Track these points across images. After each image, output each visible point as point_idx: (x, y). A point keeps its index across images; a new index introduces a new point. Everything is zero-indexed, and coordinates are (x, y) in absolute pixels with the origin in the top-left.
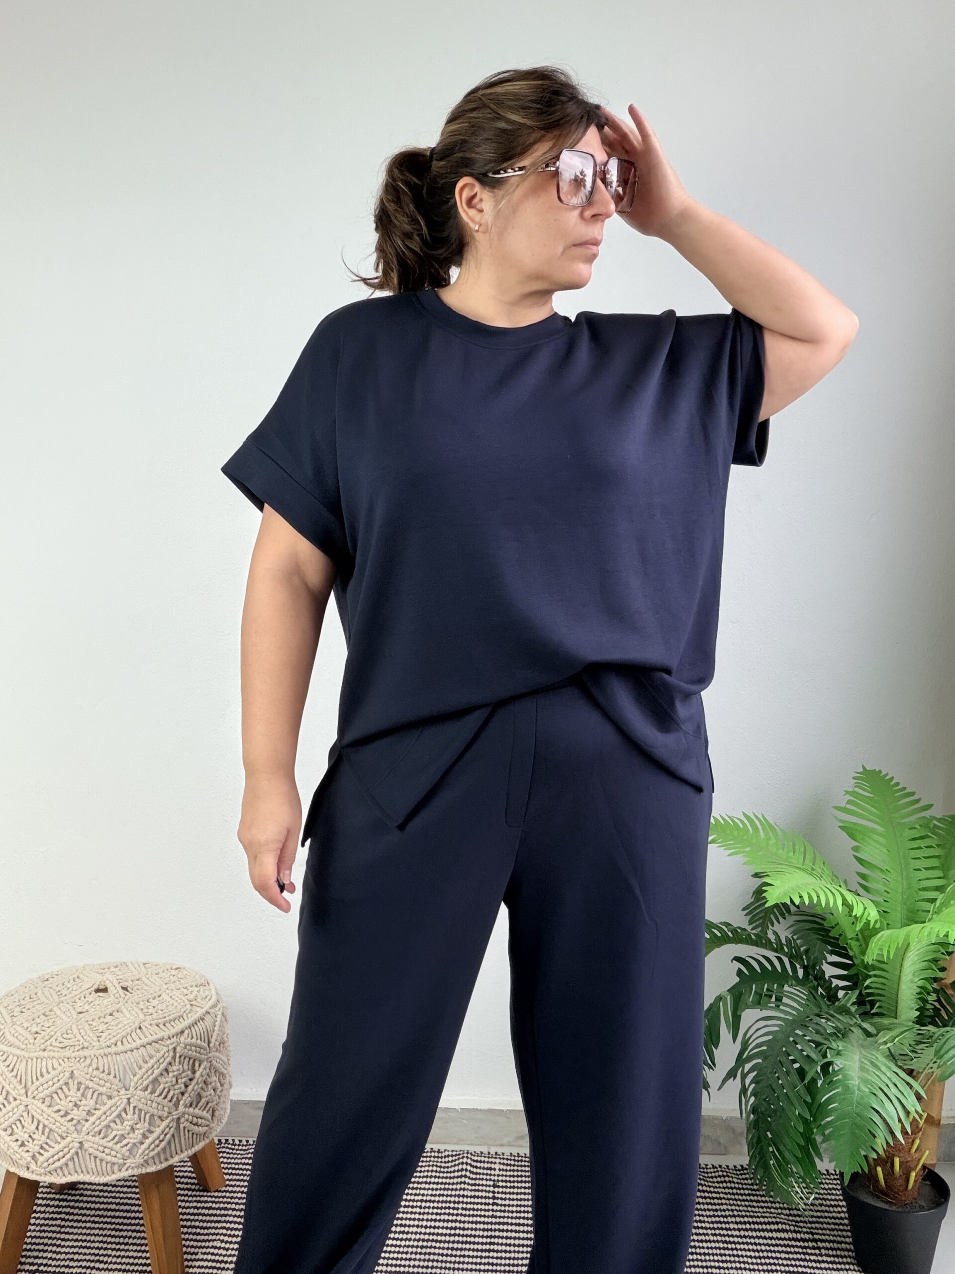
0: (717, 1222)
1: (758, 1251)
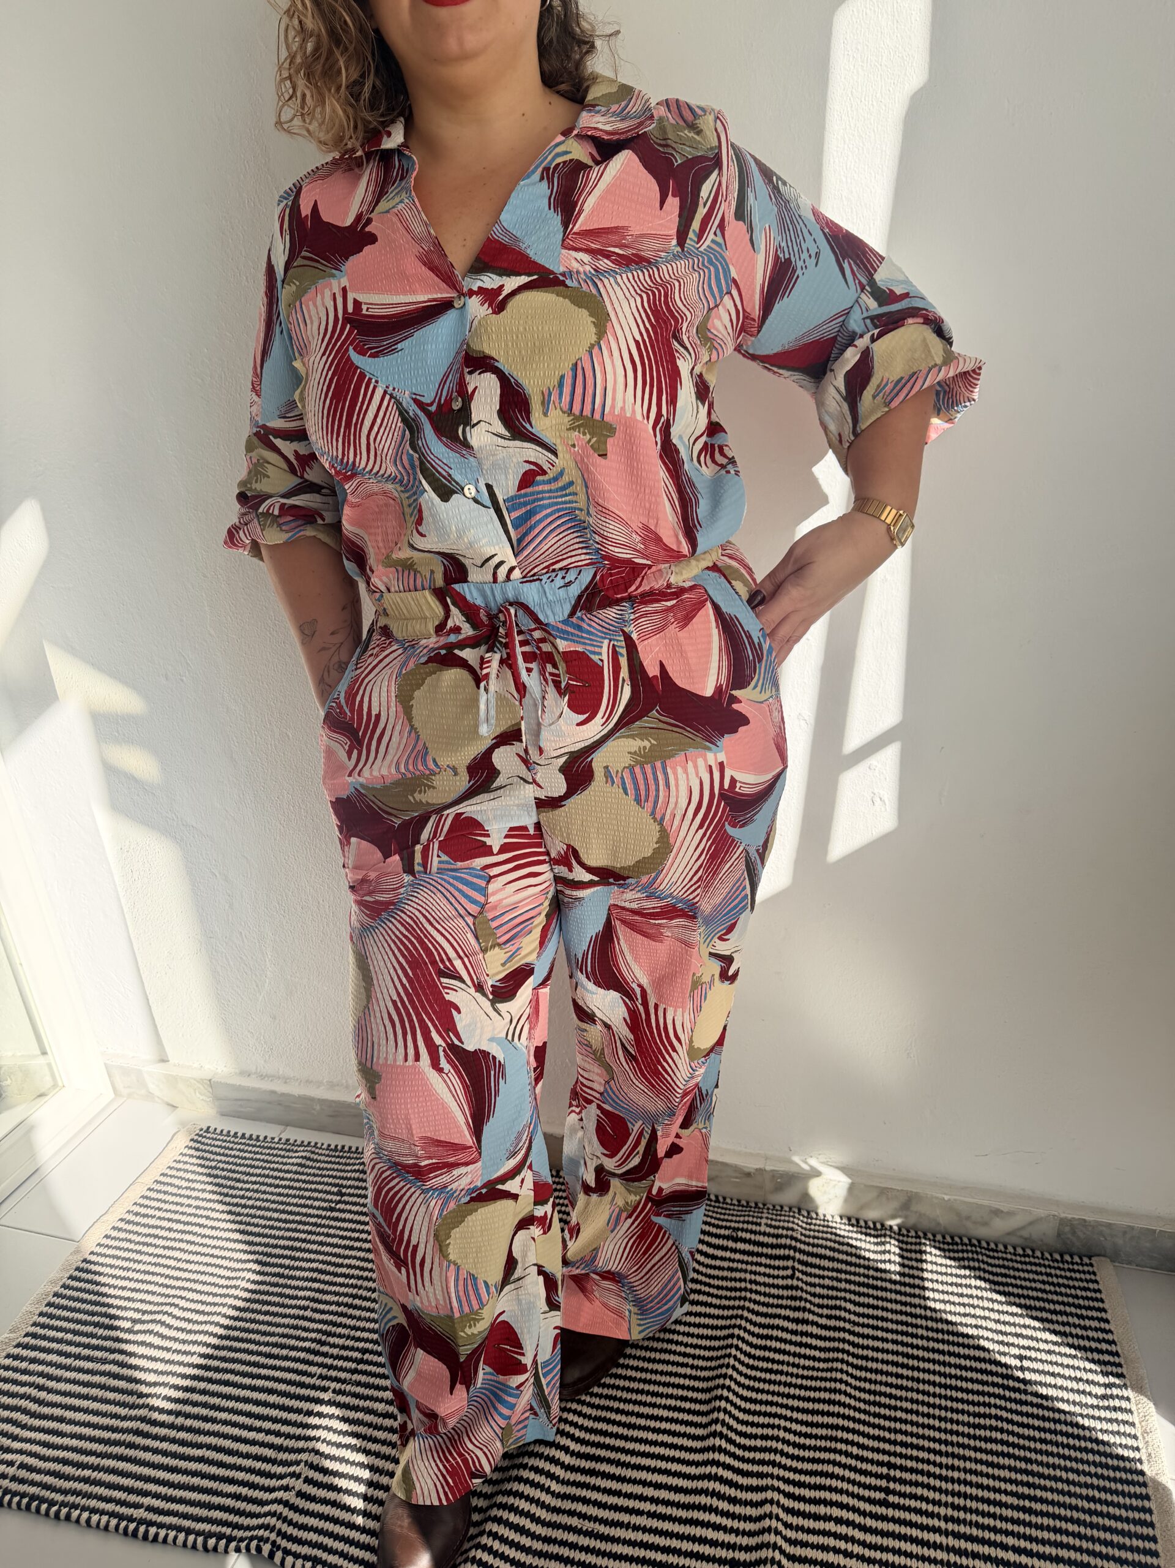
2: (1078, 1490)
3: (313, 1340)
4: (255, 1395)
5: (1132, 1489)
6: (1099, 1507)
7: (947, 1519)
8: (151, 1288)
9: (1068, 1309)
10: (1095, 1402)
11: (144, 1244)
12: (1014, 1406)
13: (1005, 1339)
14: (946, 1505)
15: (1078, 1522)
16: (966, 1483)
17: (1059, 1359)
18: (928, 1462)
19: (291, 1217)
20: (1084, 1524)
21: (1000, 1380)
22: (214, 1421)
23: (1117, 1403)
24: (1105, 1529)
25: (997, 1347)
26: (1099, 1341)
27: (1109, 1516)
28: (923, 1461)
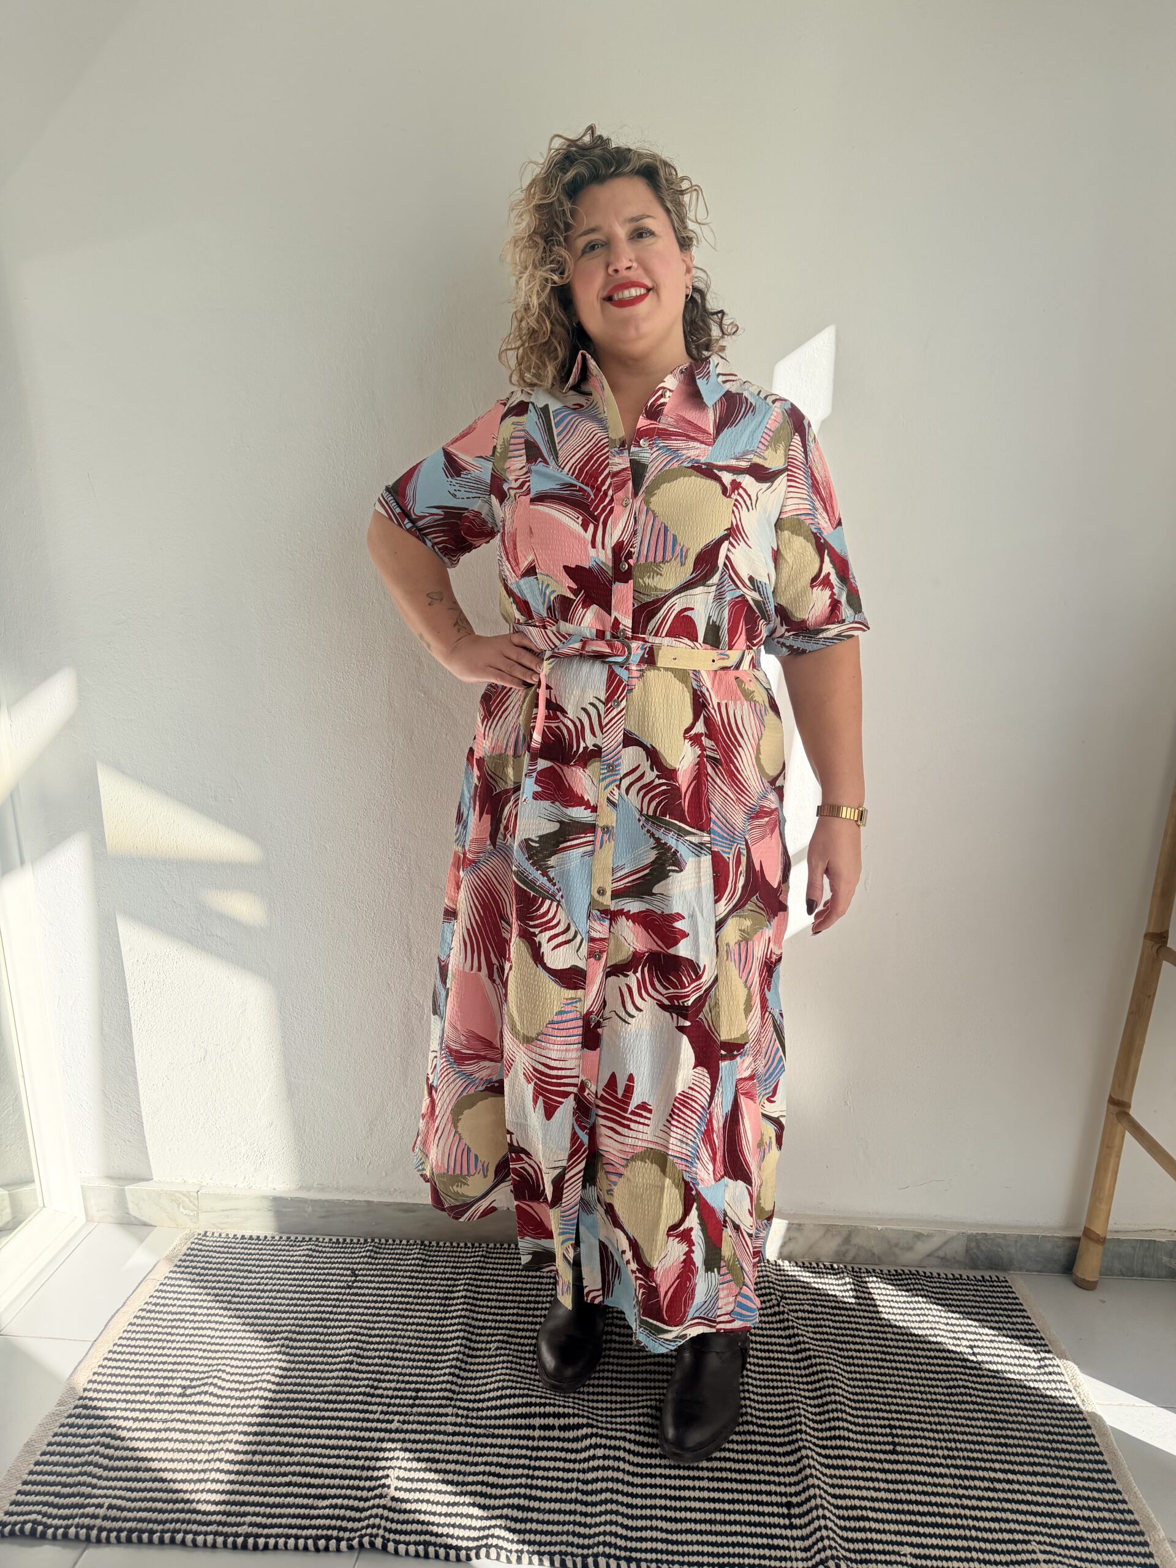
0: (873, 1331)
1: (917, 1364)
2: (1037, 1428)
3: (367, 1386)
4: (325, 1432)
5: (1076, 1423)
6: (1055, 1437)
7: (944, 1457)
8: (192, 1360)
9: (998, 1312)
10: (1034, 1371)
11: (172, 1327)
12: (975, 1379)
13: (956, 1335)
14: (941, 1448)
15: (1043, 1448)
16: (952, 1432)
17: (1001, 1346)
18: (920, 1422)
19: (313, 1296)
20: (1047, 1449)
21: (960, 1363)
22: (292, 1454)
23: (1051, 1369)
24: (1063, 1450)
25: (951, 1341)
26: (1025, 1330)
27: (1064, 1442)
28: (915, 1421)
